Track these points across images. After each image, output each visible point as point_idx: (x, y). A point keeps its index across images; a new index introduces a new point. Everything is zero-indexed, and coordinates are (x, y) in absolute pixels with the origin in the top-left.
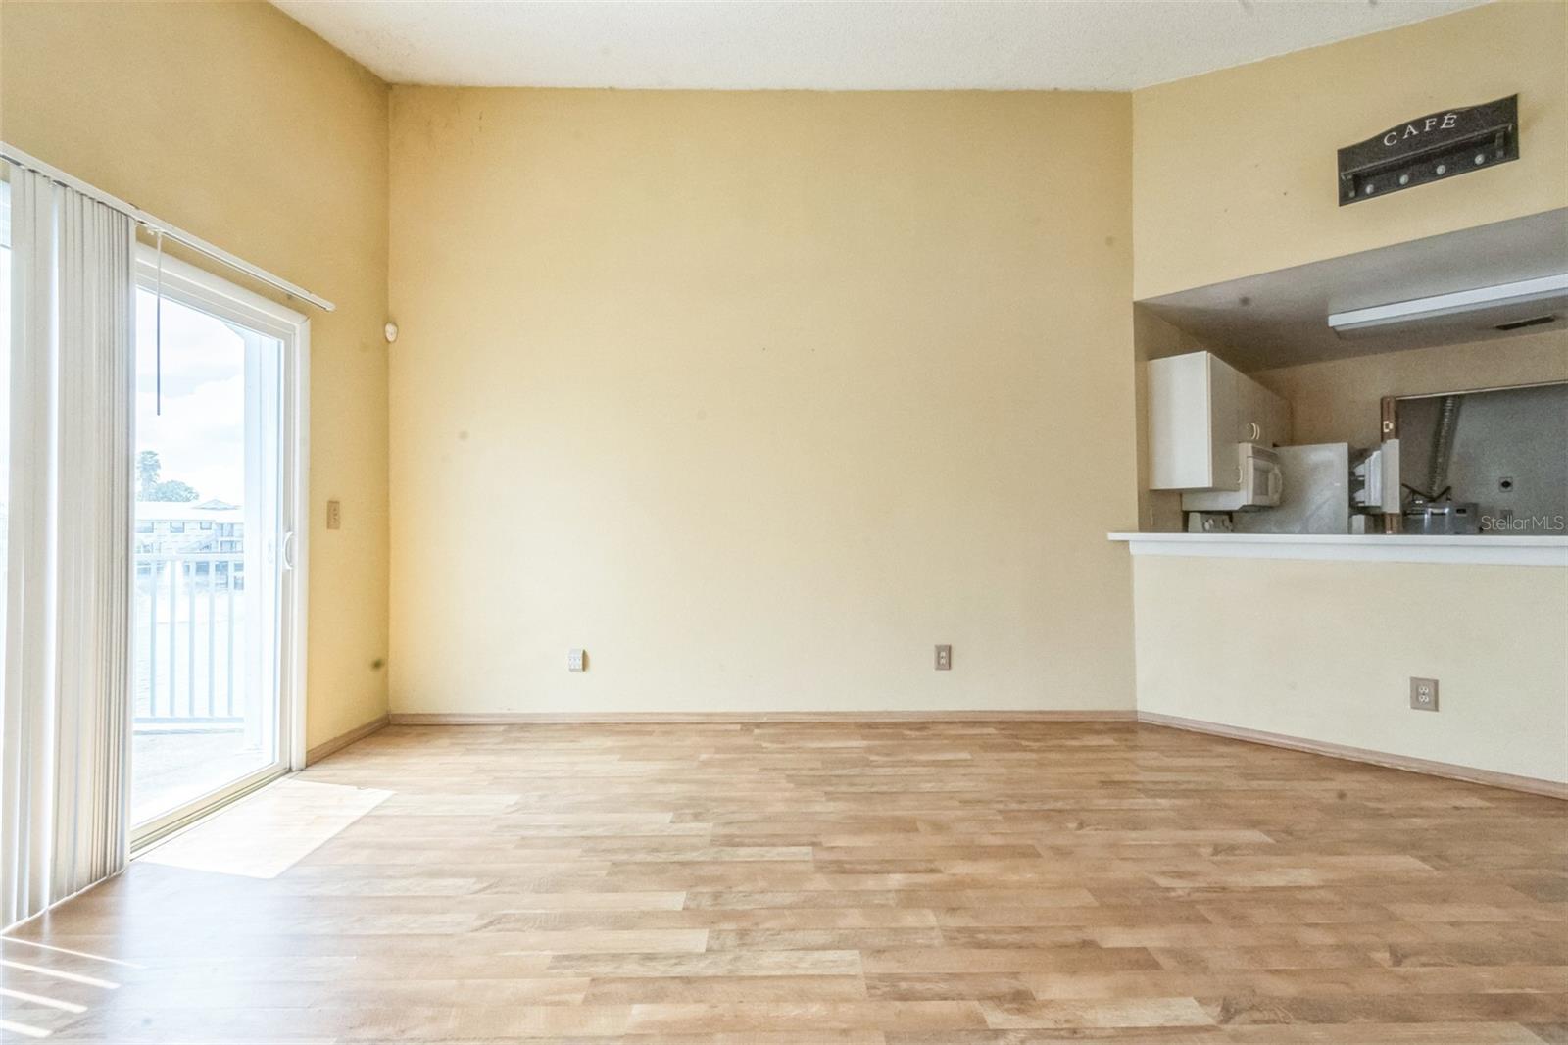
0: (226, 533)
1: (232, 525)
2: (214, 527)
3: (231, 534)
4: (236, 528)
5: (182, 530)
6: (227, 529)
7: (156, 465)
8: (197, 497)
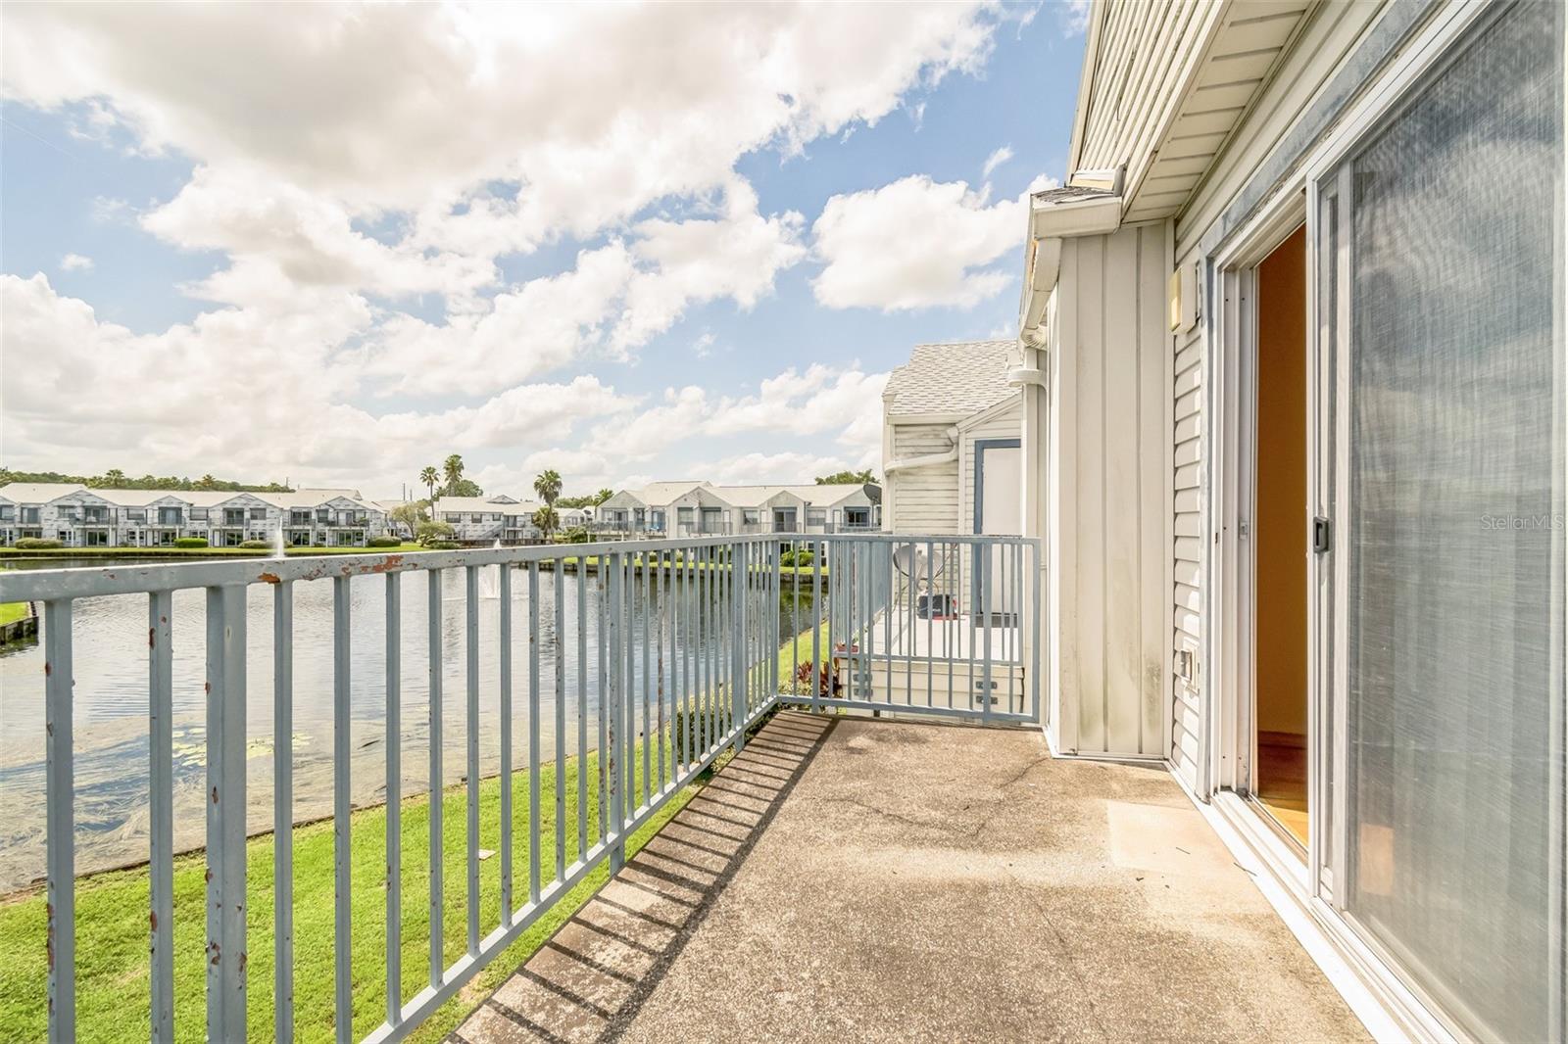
0: (511, 523)
1: (515, 517)
2: (502, 518)
3: (514, 525)
4: (518, 519)
5: (479, 521)
6: (511, 520)
7: (461, 467)
8: (481, 494)
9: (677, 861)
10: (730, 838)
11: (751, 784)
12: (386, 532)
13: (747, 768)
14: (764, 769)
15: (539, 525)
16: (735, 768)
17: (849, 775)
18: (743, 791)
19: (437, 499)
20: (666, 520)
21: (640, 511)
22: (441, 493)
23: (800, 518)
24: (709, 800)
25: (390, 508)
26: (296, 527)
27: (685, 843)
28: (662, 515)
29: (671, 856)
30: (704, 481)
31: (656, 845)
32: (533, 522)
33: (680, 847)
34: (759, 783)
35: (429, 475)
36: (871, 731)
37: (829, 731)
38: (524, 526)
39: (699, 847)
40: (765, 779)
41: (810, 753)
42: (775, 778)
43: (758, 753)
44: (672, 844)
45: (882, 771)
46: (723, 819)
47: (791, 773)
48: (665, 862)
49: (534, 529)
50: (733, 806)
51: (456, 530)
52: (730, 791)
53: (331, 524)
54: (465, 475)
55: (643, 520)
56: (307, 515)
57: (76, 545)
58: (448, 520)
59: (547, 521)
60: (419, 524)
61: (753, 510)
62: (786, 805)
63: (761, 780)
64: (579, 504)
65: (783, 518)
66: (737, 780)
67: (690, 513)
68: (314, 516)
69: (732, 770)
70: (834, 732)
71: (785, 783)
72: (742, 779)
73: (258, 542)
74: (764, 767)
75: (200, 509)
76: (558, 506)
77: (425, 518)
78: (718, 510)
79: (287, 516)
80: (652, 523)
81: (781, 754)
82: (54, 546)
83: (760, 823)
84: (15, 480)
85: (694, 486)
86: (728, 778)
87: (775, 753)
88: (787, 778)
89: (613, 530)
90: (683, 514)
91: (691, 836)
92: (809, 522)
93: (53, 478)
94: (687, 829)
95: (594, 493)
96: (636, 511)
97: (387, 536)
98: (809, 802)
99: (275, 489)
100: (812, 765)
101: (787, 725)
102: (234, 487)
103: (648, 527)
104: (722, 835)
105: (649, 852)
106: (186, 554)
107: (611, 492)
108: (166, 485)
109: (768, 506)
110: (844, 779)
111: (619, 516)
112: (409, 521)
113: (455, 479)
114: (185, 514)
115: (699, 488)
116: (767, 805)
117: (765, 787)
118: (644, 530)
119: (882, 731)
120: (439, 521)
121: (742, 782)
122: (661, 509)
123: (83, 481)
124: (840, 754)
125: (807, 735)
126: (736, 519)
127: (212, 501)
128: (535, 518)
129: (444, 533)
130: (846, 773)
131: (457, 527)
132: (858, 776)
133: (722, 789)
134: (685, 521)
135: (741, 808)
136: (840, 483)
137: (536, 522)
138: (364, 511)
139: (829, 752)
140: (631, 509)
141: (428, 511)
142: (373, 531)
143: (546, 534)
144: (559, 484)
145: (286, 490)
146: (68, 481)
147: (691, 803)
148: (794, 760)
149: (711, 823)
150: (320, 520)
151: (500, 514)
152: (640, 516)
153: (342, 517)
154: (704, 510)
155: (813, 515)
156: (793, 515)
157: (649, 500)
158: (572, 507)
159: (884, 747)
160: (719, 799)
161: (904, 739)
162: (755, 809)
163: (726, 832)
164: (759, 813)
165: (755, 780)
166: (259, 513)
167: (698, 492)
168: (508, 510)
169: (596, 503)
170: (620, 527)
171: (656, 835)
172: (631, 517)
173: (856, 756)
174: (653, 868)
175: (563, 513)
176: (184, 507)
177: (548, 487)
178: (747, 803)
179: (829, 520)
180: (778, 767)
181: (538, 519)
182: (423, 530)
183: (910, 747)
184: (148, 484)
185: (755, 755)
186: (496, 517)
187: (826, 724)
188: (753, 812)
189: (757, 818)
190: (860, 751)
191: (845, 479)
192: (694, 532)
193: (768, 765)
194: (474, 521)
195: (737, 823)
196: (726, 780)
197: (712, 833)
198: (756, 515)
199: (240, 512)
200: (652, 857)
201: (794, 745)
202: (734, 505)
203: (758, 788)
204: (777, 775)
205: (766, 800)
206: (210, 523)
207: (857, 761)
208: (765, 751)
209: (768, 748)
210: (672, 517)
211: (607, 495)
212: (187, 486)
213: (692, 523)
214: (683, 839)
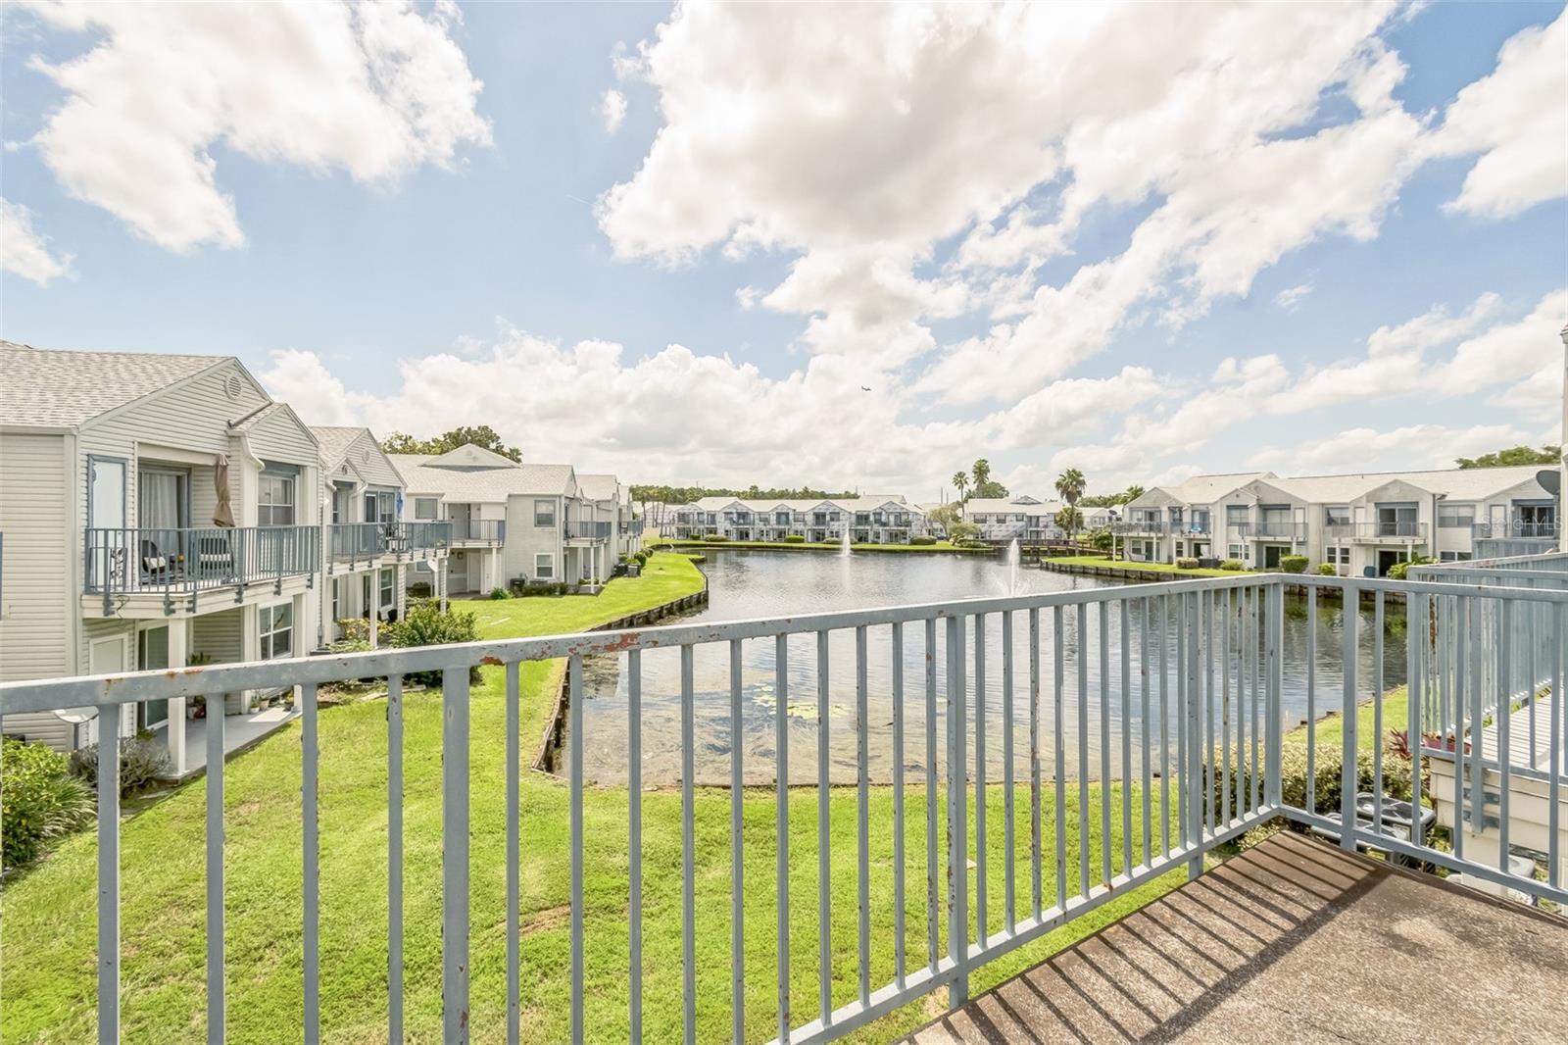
0: (1033, 523)
1: (1038, 517)
2: (1025, 519)
3: (1037, 525)
4: (1041, 519)
5: (1004, 521)
6: (1034, 521)
7: (987, 471)
8: (1007, 495)
9: (1029, 1031)
10: (1117, 1025)
11: (1188, 944)
12: (924, 532)
13: (1190, 914)
14: (1217, 924)
15: (1062, 526)
16: (1171, 907)
17: (1374, 990)
18: (1169, 951)
19: (966, 501)
20: (1211, 520)
21: (1176, 511)
22: (970, 496)
23: (1425, 516)
24: (1113, 948)
25: (928, 510)
26: (860, 527)
27: (1050, 1006)
28: (1205, 515)
29: (1025, 1020)
30: (1266, 471)
31: (1013, 991)
32: (1056, 522)
33: (1042, 1010)
34: (1201, 947)
35: (960, 479)
36: (1451, 913)
37: (1361, 888)
38: (1046, 527)
39: (1067, 1023)
40: (1213, 944)
41: (1309, 919)
42: (1231, 947)
43: (1219, 894)
44: (1034, 999)
45: (1450, 1006)
46: (1121, 990)
47: (1262, 947)
48: (1013, 1025)
49: (1058, 529)
50: (1144, 972)
51: (983, 530)
52: (1150, 945)
53: (884, 524)
54: (991, 477)
55: (1181, 520)
56: (867, 517)
57: (734, 541)
58: (976, 521)
59: (1070, 522)
60: (951, 524)
61: (1343, 507)
62: (1231, 1004)
63: (1206, 944)
64: (1106, 502)
65: (1392, 517)
66: (1167, 929)
67: (1244, 512)
68: (872, 518)
69: (1166, 909)
70: (1370, 894)
71: (1242, 961)
72: (1175, 931)
73: (835, 539)
74: (1219, 922)
75: (799, 513)
76: (1084, 505)
77: (956, 519)
78: (1287, 507)
79: (854, 518)
80: (1193, 524)
81: (1257, 908)
82: (723, 540)
83: (1175, 1020)
84: (705, 495)
85: (1252, 478)
86: (1155, 921)
87: (1246, 902)
88: (1251, 954)
89: (1144, 531)
90: (1235, 513)
91: (1064, 999)
92: (1442, 522)
93: (724, 493)
94: (1063, 983)
95: (1122, 489)
96: (1172, 510)
97: (925, 536)
98: (1275, 1014)
99: (848, 496)
100: (1307, 945)
101: (1287, 857)
102: (823, 496)
103: (1186, 528)
104: (1107, 1016)
105: (1000, 1000)
106: (792, 548)
107: (1141, 489)
108: (784, 495)
109: (1368, 501)
110: (1358, 995)
111: (1151, 515)
112: (944, 523)
113: (982, 481)
114: (791, 517)
115: (1256, 481)
116: (1198, 991)
117: (1208, 958)
118: (1182, 532)
119: (1479, 920)
120: (968, 522)
121: (1173, 934)
122: (1203, 508)
123: (738, 495)
124: (1369, 941)
125: (1318, 887)
126: (1315, 519)
127: (806, 506)
128: (1058, 519)
129: (971, 533)
130: (1369, 983)
131: (983, 527)
132: (1392, 998)
133: (1139, 936)
134: (1238, 521)
135: (1155, 981)
136: (1508, 464)
137: (1059, 523)
138: (907, 513)
139: (1348, 928)
140: (1165, 509)
141: (959, 512)
142: (915, 531)
143: (1069, 535)
144: (1082, 483)
145: (856, 497)
146: (731, 495)
147: (1086, 944)
148: (1276, 926)
149: (1099, 988)
150: (876, 521)
151: (1023, 515)
152: (1177, 516)
153: (892, 518)
154: (1265, 509)
155: (1449, 512)
156: (1412, 511)
157: (1188, 497)
158: (1100, 506)
159: (1471, 955)
160: (1128, 952)
161: (1524, 953)
162: (1178, 991)
163: (1117, 1013)
164: (1180, 1001)
165: (1195, 939)
166: (835, 516)
167: (1256, 486)
168: (1030, 511)
169: (1125, 501)
170: (1151, 528)
171: (1019, 976)
172: (1166, 518)
173: (1402, 956)
174: (994, 1027)
175: (1087, 513)
176: (791, 513)
177: (1071, 485)
178: (1168, 975)
179: (1480, 519)
180: (1243, 929)
181: (1061, 520)
182: (954, 530)
183: (1538, 975)
184: (773, 495)
185: (1213, 895)
186: (1019, 517)
187: (1360, 874)
188: (1172, 995)
189: (1174, 1009)
190: (1415, 949)
191: (1516, 458)
192: (1250, 535)
193: (1229, 921)
194: (999, 521)
195: (1138, 1005)
196: (1150, 924)
197: (1095, 1005)
198: (1348, 514)
199: (824, 515)
200: (1000, 1011)
201: (1286, 897)
202: (1310, 501)
203: (1194, 955)
204: (1236, 944)
205: (1199, 982)
206: (805, 525)
207: (1402, 968)
208: (1231, 893)
209: (1239, 889)
210: (1219, 517)
211: (1137, 493)
212: (793, 496)
213: (1247, 524)
214: (1052, 999)
